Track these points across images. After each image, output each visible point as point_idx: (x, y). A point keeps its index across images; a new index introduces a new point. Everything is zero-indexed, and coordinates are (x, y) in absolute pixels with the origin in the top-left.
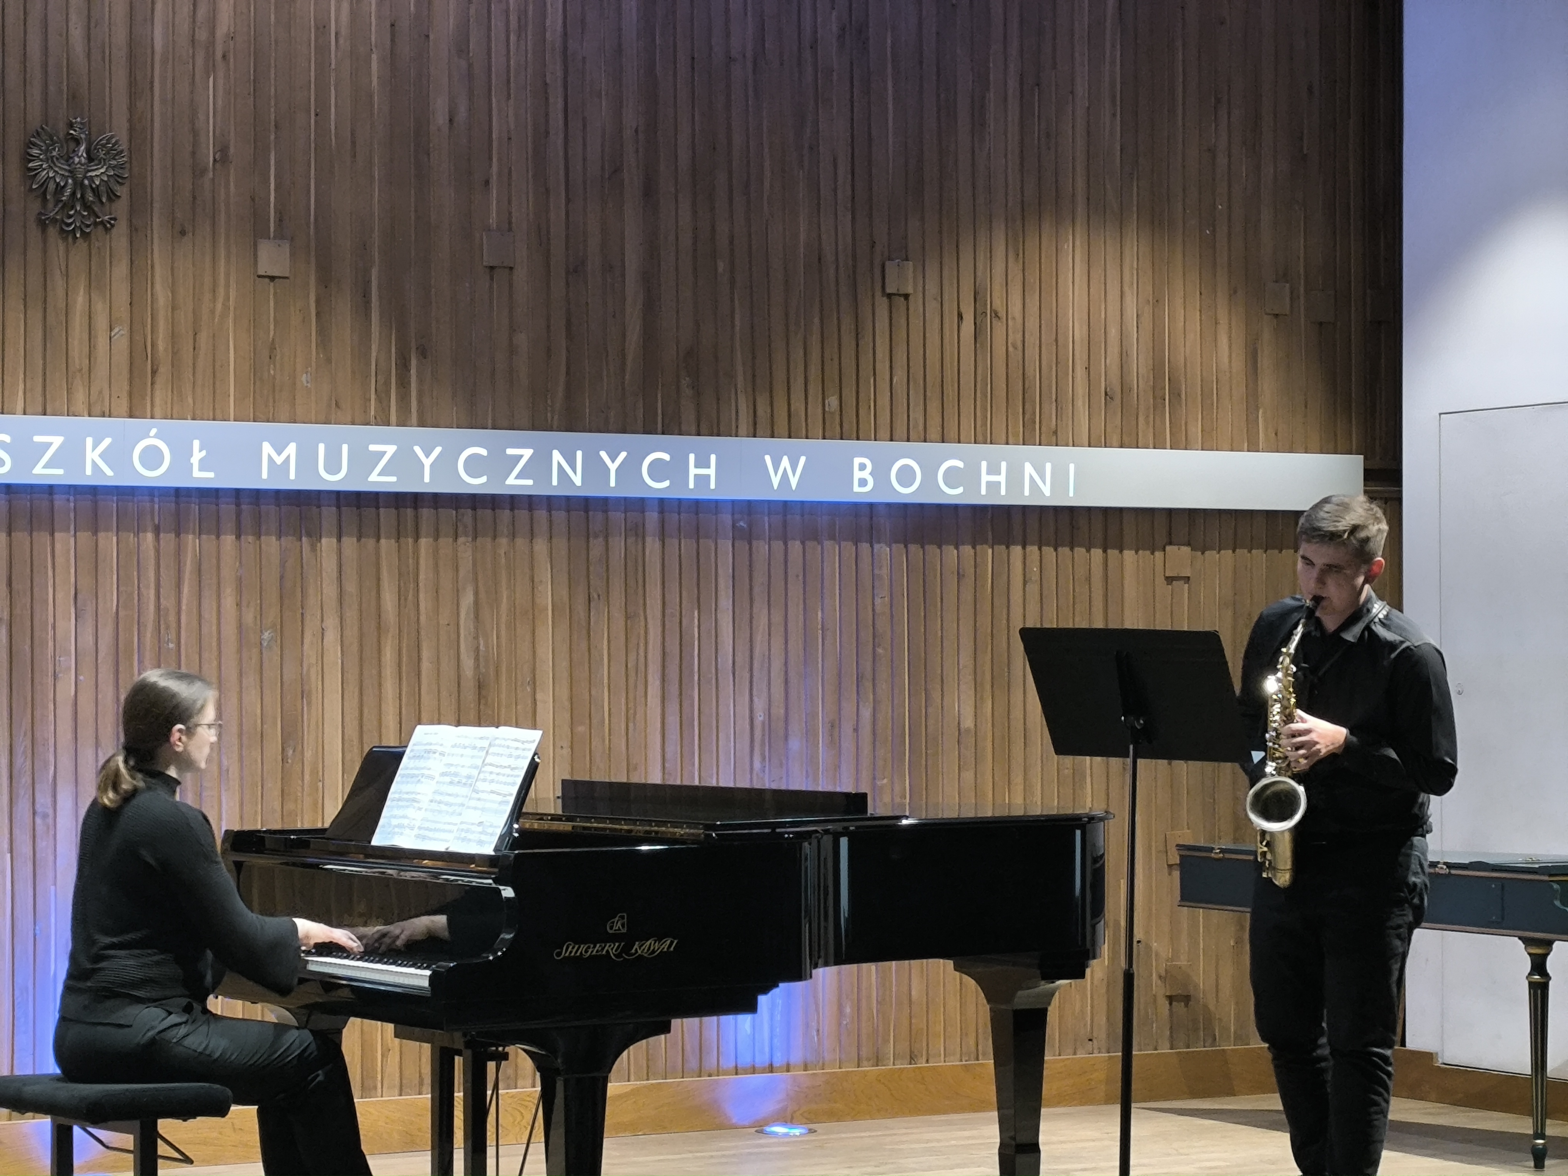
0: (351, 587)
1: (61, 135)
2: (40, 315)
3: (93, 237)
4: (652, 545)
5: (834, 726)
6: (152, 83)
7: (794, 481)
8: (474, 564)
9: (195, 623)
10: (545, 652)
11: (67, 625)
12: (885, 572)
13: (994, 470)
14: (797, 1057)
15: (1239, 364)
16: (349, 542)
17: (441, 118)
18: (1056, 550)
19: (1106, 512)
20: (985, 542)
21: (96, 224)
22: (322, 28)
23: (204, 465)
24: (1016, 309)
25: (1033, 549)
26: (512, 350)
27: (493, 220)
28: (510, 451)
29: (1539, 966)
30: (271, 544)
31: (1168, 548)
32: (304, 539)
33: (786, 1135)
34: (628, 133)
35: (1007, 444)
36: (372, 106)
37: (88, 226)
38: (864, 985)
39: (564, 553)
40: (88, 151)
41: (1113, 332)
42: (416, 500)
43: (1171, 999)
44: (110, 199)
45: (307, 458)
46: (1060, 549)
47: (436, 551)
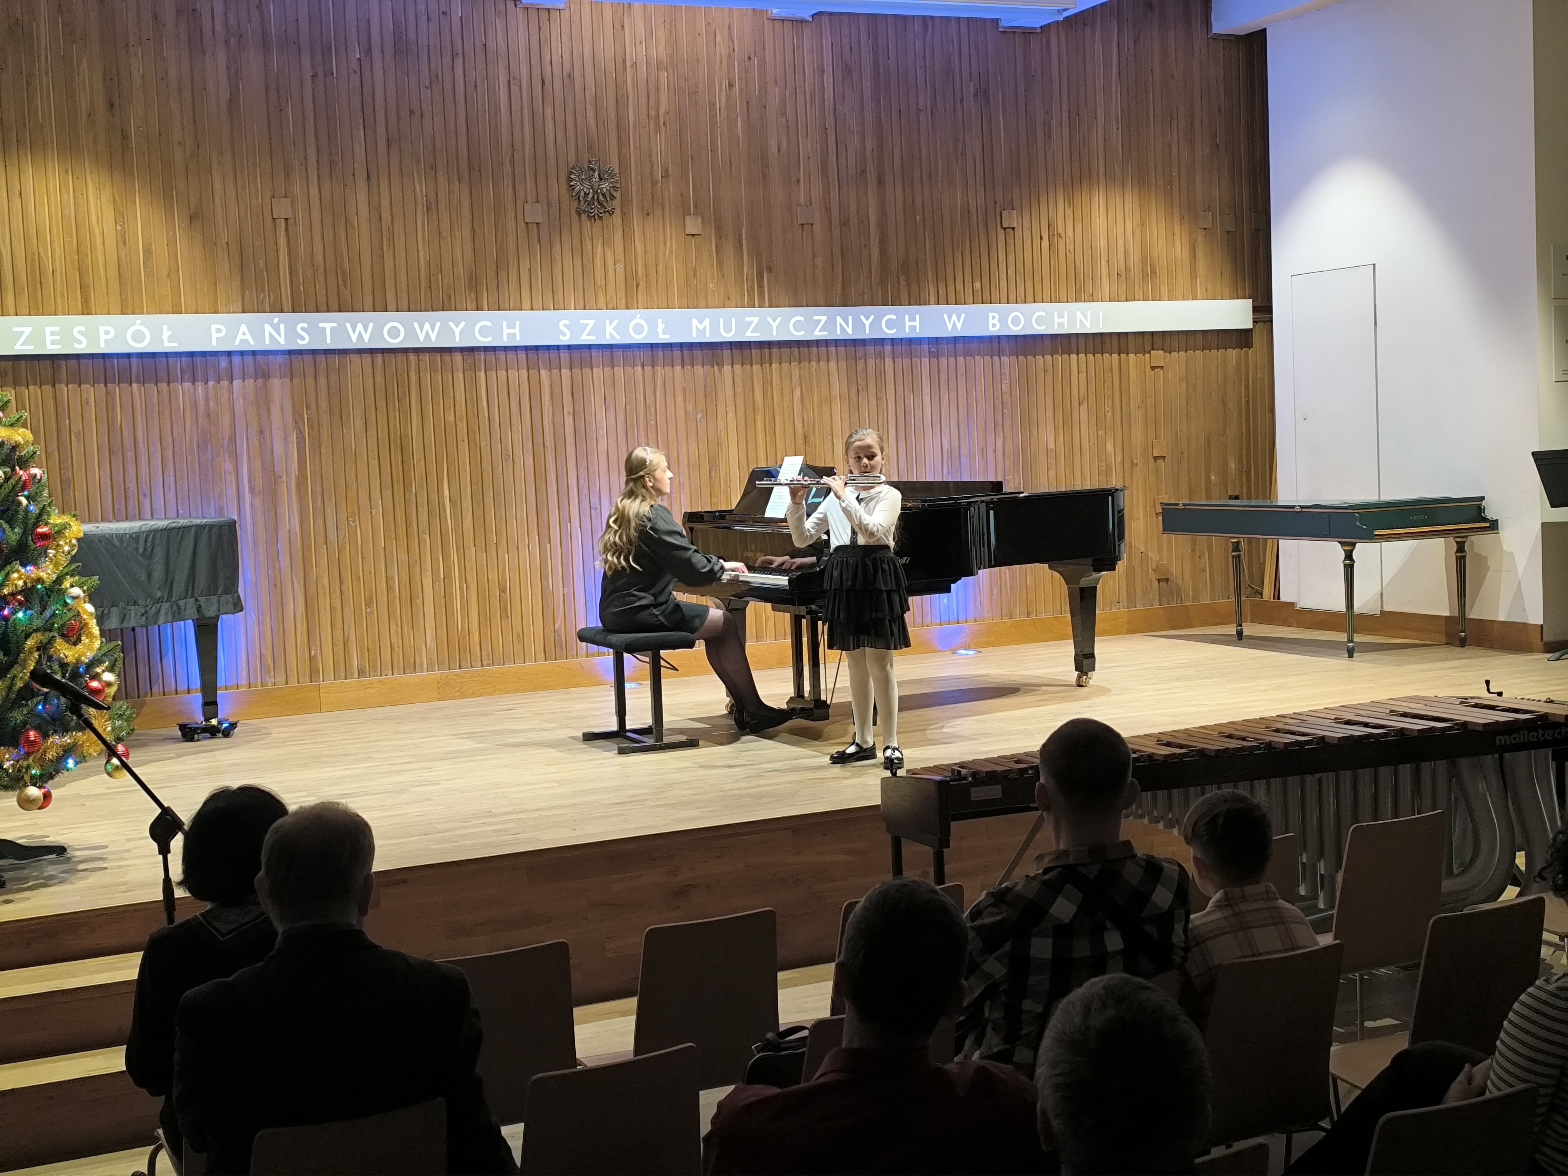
0: (739, 389)
1: (586, 167)
2: (580, 260)
3: (604, 218)
4: (888, 361)
5: (984, 450)
6: (629, 139)
7: (959, 326)
8: (800, 375)
9: (664, 411)
10: (837, 419)
11: (601, 415)
12: (1007, 371)
13: (1061, 316)
14: (971, 617)
15: (1186, 255)
16: (737, 367)
17: (774, 149)
18: (1094, 356)
19: (1119, 334)
20: (1058, 353)
21: (605, 212)
22: (712, 105)
23: (664, 332)
24: (1070, 233)
25: (1082, 356)
26: (814, 267)
27: (802, 201)
28: (815, 318)
29: (1349, 556)
30: (699, 369)
31: (1152, 352)
32: (715, 367)
33: (967, 654)
34: (868, 151)
35: (1068, 302)
36: (739, 144)
37: (601, 213)
38: (1003, 579)
39: (844, 367)
40: (599, 176)
41: (1121, 242)
42: (769, 344)
43: (1159, 580)
44: (611, 199)
45: (714, 326)
46: (1096, 355)
47: (780, 370)
